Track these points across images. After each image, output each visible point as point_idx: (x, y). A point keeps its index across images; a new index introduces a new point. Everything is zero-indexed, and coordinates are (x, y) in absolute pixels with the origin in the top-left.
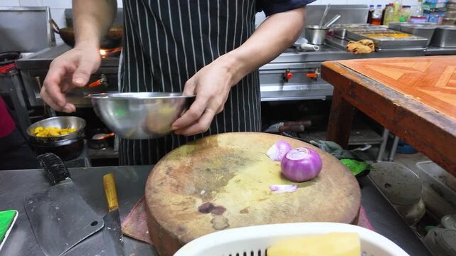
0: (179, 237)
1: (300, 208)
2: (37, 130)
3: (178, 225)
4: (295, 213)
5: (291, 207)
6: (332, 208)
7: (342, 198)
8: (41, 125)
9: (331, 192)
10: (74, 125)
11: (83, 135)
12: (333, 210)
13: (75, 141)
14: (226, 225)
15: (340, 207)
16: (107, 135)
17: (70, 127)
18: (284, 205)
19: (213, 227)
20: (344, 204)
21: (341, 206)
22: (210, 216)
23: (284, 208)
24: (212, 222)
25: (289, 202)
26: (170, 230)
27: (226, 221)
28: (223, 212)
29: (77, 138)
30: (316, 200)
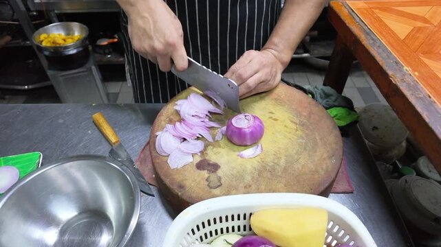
0: (180, 194)
1: (285, 168)
2: (43, 37)
3: (179, 182)
4: (280, 173)
5: (277, 167)
6: (314, 169)
7: (324, 159)
8: (45, 32)
9: (316, 152)
10: (78, 32)
11: (87, 42)
12: (313, 172)
13: (81, 49)
14: (219, 184)
15: (320, 170)
16: (111, 40)
17: (73, 34)
18: (271, 164)
19: (208, 185)
20: (324, 167)
21: (322, 169)
22: (205, 174)
23: (270, 167)
24: (207, 180)
25: (276, 161)
26: (171, 187)
27: (219, 179)
28: (217, 170)
29: (82, 46)
30: (301, 160)
